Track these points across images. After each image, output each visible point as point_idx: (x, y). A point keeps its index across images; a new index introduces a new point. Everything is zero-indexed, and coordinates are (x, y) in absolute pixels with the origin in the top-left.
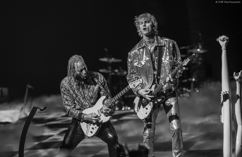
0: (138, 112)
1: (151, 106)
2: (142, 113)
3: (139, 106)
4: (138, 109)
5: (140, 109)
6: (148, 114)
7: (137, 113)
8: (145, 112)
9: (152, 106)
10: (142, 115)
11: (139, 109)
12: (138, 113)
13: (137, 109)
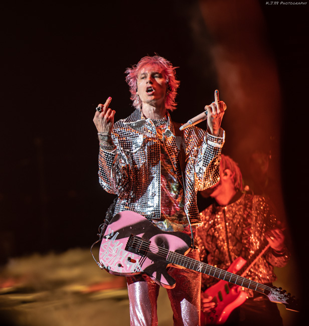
0: (109, 239)
1: (139, 266)
2: (114, 252)
3: (122, 233)
4: (115, 233)
5: (118, 241)
6: (120, 270)
7: (106, 238)
8: (120, 258)
9: (142, 270)
10: (110, 255)
11: (117, 238)
12: (107, 240)
13: (113, 231)
